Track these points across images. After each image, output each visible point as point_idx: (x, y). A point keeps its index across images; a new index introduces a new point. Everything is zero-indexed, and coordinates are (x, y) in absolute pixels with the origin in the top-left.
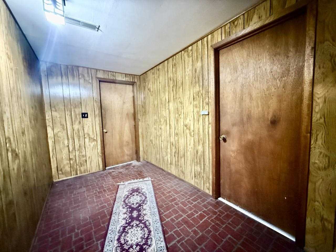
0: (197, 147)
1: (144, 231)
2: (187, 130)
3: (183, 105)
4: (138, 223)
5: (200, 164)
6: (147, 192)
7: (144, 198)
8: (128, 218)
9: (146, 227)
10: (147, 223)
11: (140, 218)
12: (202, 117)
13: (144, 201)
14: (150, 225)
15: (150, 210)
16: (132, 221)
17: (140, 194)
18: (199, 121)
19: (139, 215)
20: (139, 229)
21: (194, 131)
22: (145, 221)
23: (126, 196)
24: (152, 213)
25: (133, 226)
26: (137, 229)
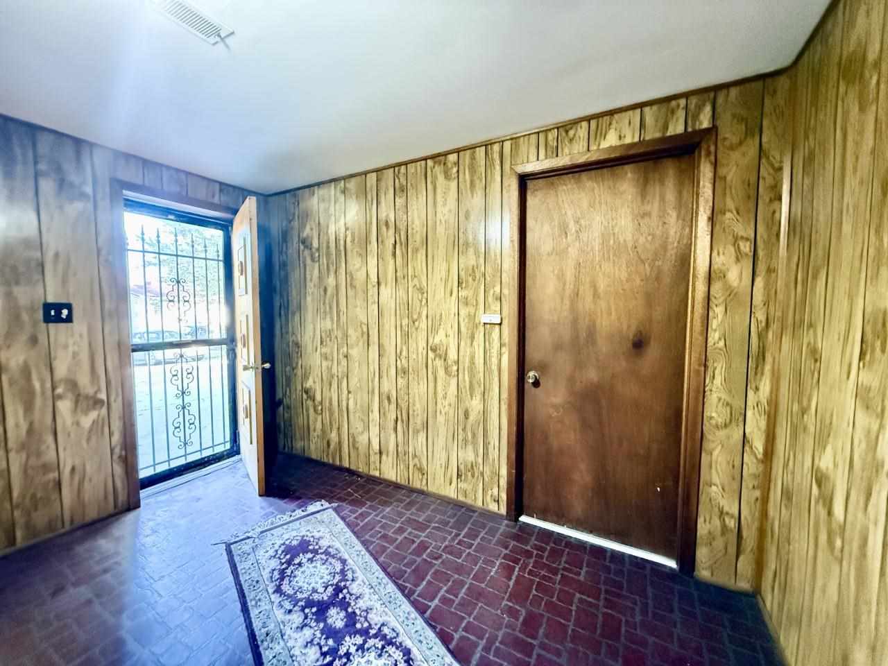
0: (467, 402)
1: (390, 655)
2: (437, 359)
3: (425, 295)
4: (359, 640)
5: (475, 444)
6: (337, 545)
7: (338, 566)
8: (320, 639)
9: (390, 643)
10: (386, 630)
11: (358, 626)
12: (482, 329)
13: (343, 572)
14: (397, 634)
15: (375, 593)
16: (339, 642)
17: (318, 557)
18: (472, 338)
19: (351, 618)
20: (372, 655)
21: (458, 362)
22: (380, 629)
23: (276, 573)
24: (386, 599)
25: (348, 655)
26: (365, 659)
